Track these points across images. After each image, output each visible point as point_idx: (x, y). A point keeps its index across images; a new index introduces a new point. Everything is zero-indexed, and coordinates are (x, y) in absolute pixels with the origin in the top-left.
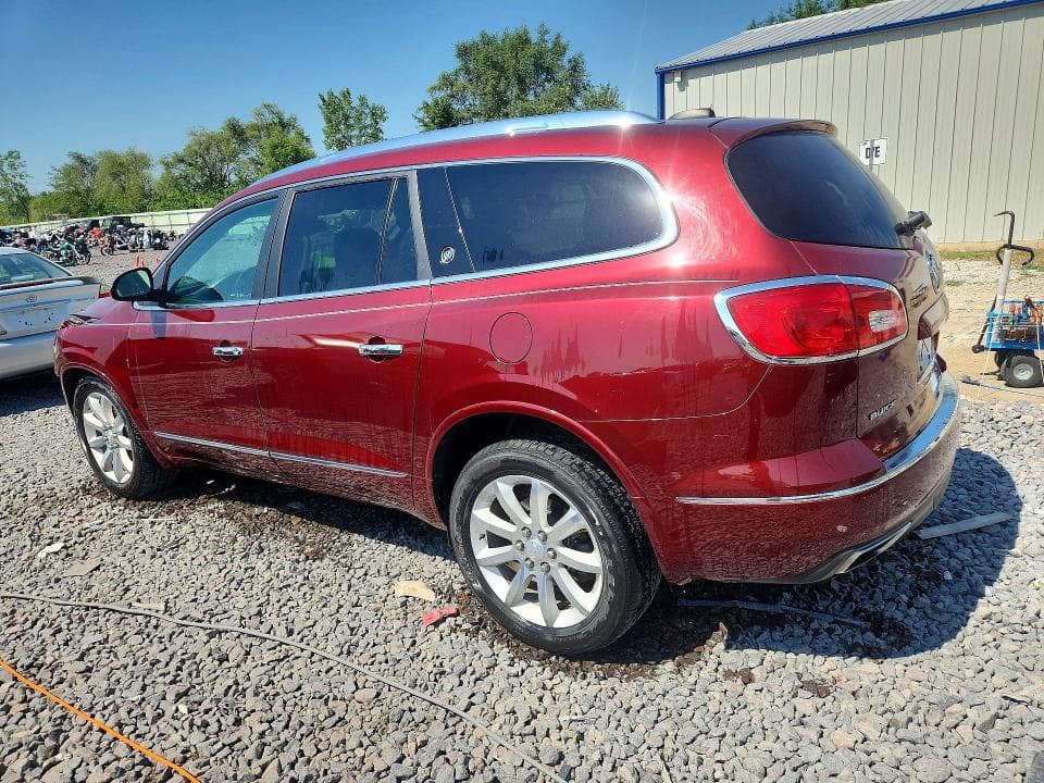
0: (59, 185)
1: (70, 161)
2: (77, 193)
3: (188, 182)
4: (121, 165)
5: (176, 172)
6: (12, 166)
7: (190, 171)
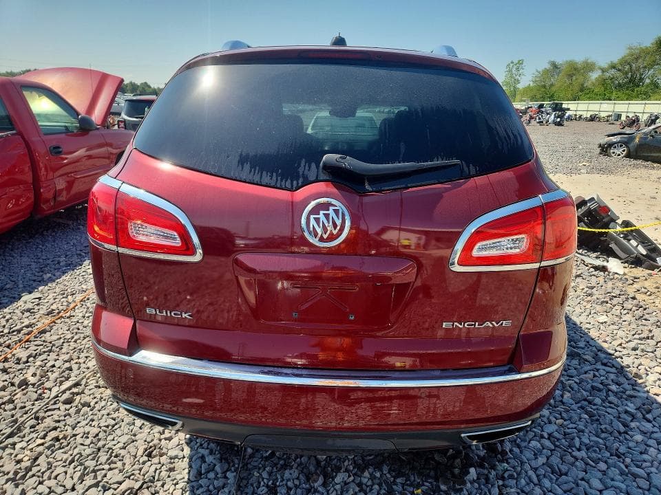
0: (536, 81)
1: (548, 66)
2: (544, 86)
3: (613, 82)
4: (575, 69)
5: (607, 75)
6: (518, 69)
7: (618, 74)
